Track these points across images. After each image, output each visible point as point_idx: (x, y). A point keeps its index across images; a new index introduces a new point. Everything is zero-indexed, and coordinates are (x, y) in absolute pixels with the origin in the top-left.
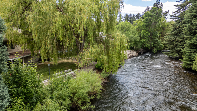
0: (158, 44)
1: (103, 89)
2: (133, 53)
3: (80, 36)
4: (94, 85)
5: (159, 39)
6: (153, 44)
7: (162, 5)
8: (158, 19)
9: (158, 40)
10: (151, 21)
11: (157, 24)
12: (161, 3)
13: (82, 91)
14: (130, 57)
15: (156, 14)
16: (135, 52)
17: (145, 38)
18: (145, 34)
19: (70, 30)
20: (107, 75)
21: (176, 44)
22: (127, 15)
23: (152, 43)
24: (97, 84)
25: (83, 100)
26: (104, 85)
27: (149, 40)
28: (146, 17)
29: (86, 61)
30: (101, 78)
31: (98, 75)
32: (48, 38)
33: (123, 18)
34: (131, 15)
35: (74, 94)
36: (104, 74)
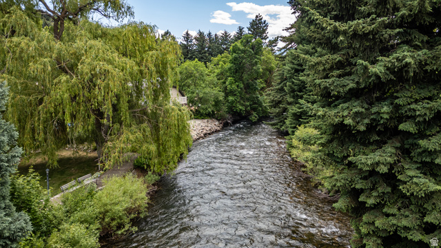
0: (260, 105)
1: (150, 202)
2: (213, 125)
3: (106, 116)
4: (134, 198)
5: (261, 95)
6: (250, 105)
7: (267, 26)
8: (256, 58)
9: (259, 96)
10: (244, 61)
11: (254, 68)
12: (265, 21)
13: (118, 208)
14: (205, 135)
15: (253, 49)
16: (217, 123)
17: (235, 95)
18: (233, 86)
19: (84, 104)
20: (157, 178)
21: (284, 107)
22: (201, 34)
23: (248, 104)
24: (140, 195)
25: (119, 221)
26: (151, 196)
27: (242, 98)
28: (234, 54)
29: (117, 158)
30: (146, 185)
31: (141, 179)
32: (39, 119)
33: (194, 40)
34: (210, 33)
35: (105, 213)
36: (151, 177)
